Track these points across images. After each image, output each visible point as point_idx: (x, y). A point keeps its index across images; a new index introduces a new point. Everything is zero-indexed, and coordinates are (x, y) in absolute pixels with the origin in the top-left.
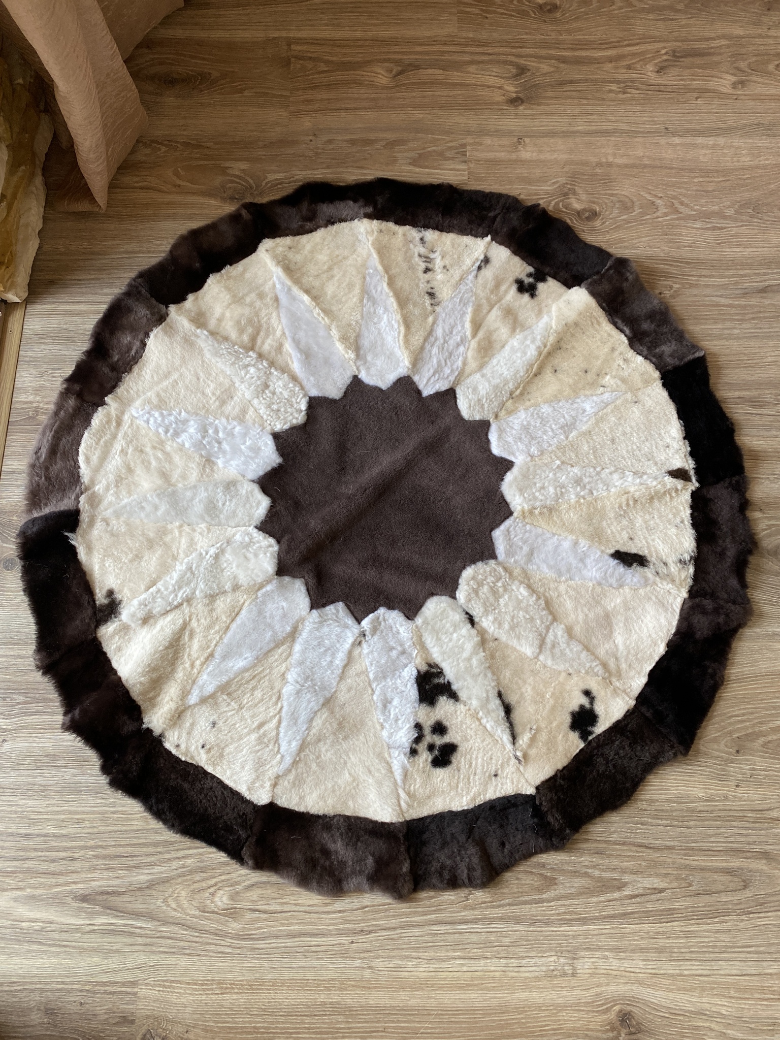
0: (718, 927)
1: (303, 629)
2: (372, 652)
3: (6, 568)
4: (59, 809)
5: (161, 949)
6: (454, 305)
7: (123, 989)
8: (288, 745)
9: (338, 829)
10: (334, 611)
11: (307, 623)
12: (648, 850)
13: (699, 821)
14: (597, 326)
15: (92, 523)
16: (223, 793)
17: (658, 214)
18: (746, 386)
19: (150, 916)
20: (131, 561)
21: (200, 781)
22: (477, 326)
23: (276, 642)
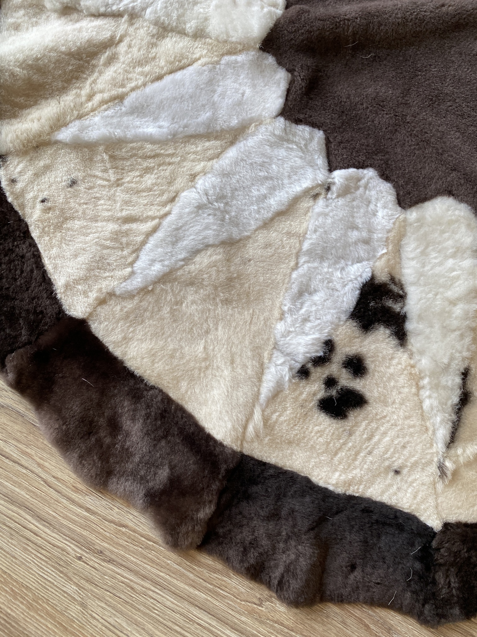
1: (253, 134)
2: (326, 215)
8: (149, 265)
9: (148, 407)
10: (307, 135)
11: (262, 129)
16: (32, 271)
21: (14, 240)
23: (208, 130)
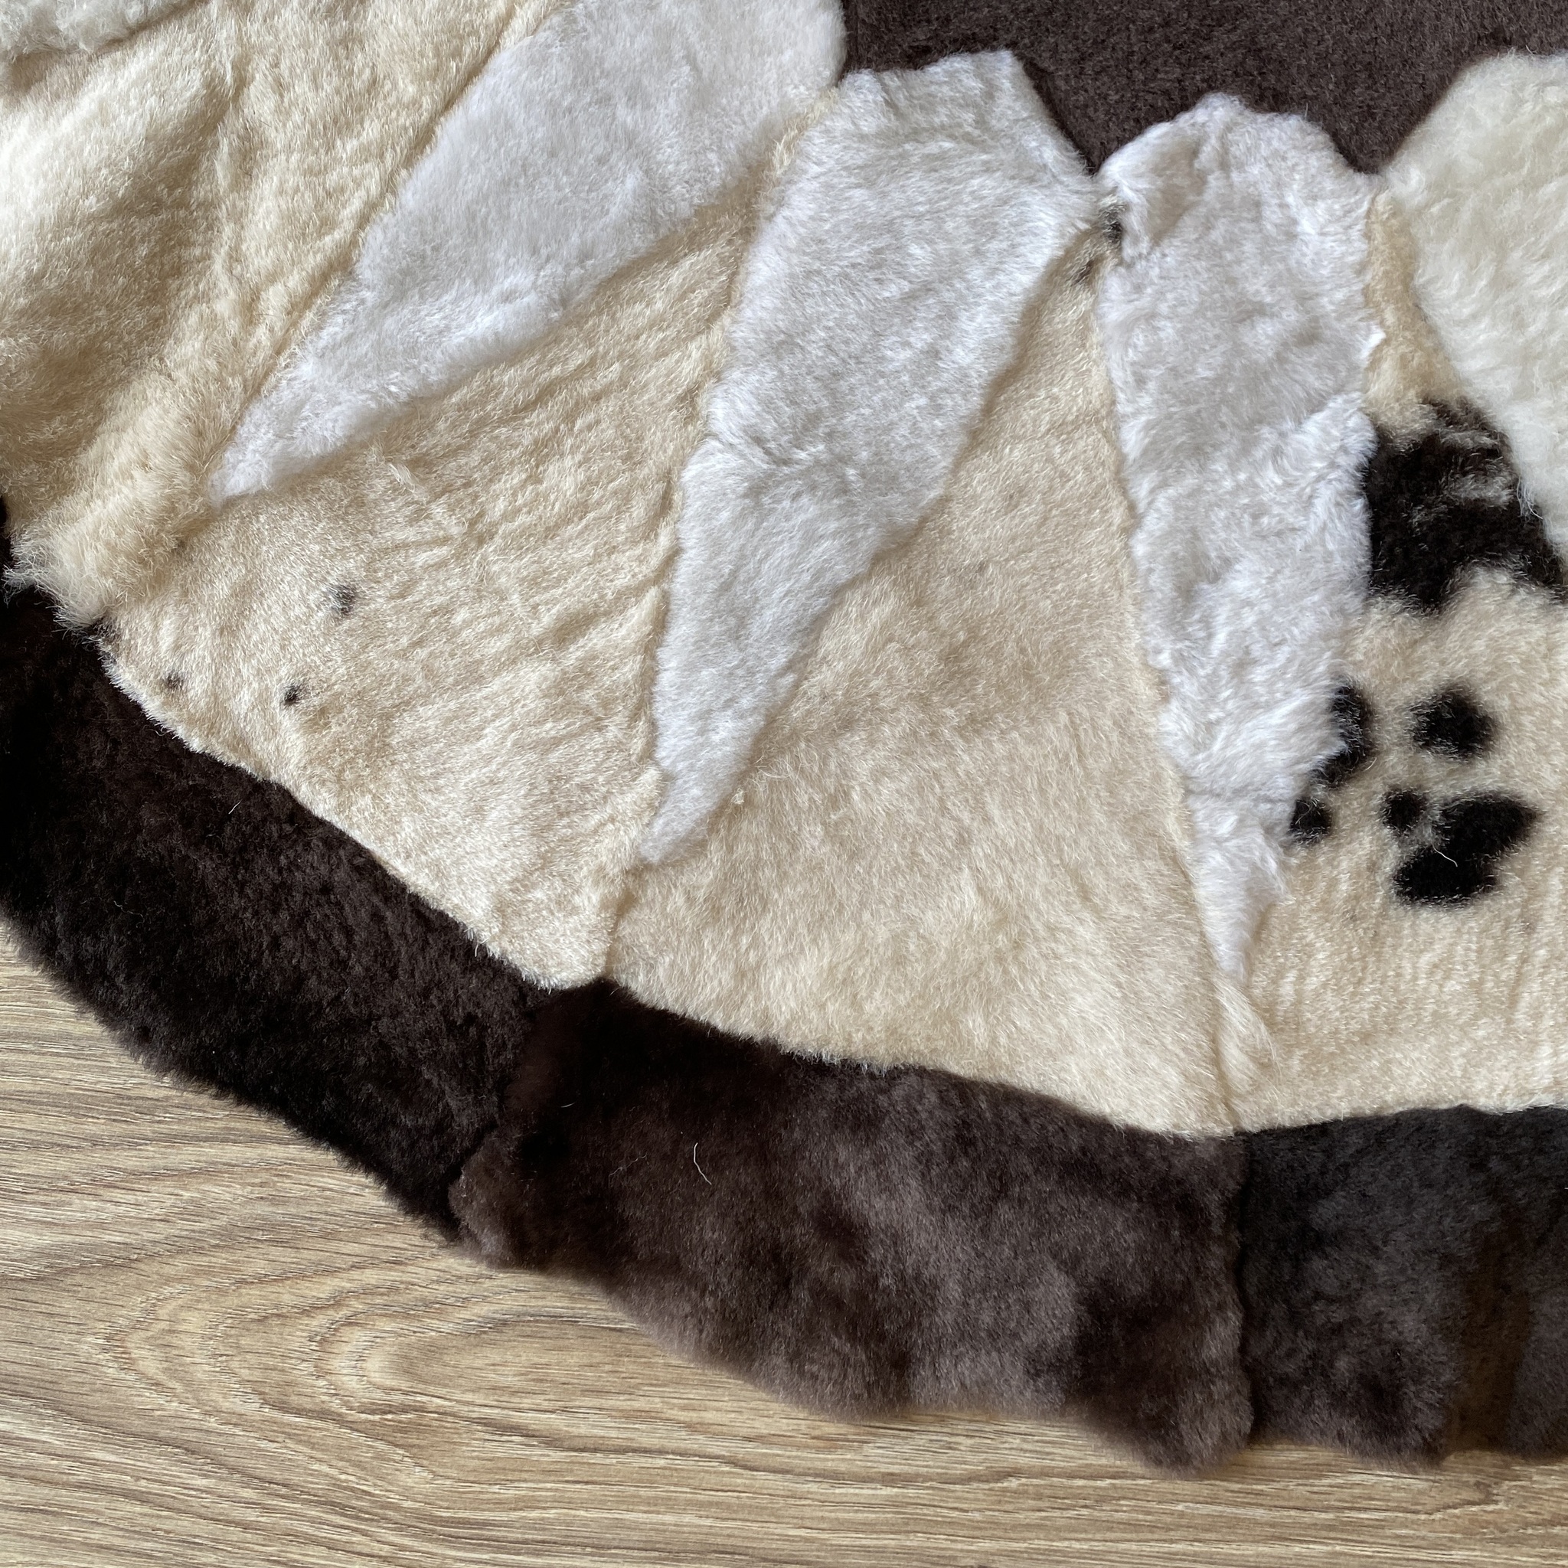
1: (794, 173)
2: (1148, 317)
5: (96, 1536)
8: (699, 732)
16: (377, 917)
21: (274, 853)
23: (656, 231)
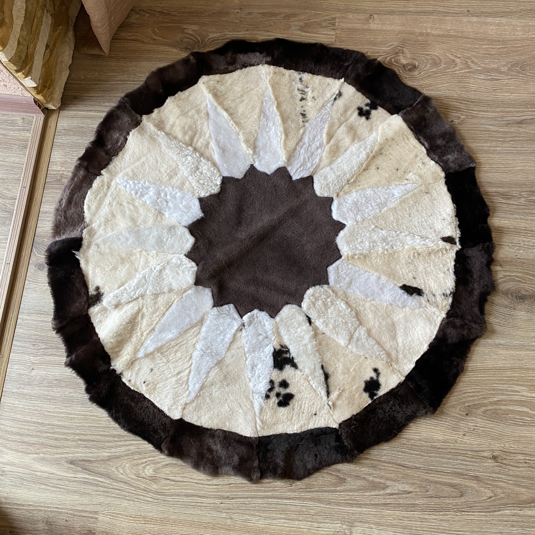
0: (441, 517)
1: (207, 319)
2: (248, 336)
3: (39, 269)
4: (61, 411)
5: (113, 495)
6: (317, 123)
7: (90, 515)
8: (194, 386)
9: (219, 438)
10: (227, 308)
11: (209, 315)
12: (404, 468)
13: (437, 454)
14: (407, 141)
15: (89, 246)
16: (154, 411)
17: (456, 68)
18: (502, 185)
19: (108, 476)
20: (111, 270)
21: (141, 402)
22: (330, 136)
23: (191, 325)
